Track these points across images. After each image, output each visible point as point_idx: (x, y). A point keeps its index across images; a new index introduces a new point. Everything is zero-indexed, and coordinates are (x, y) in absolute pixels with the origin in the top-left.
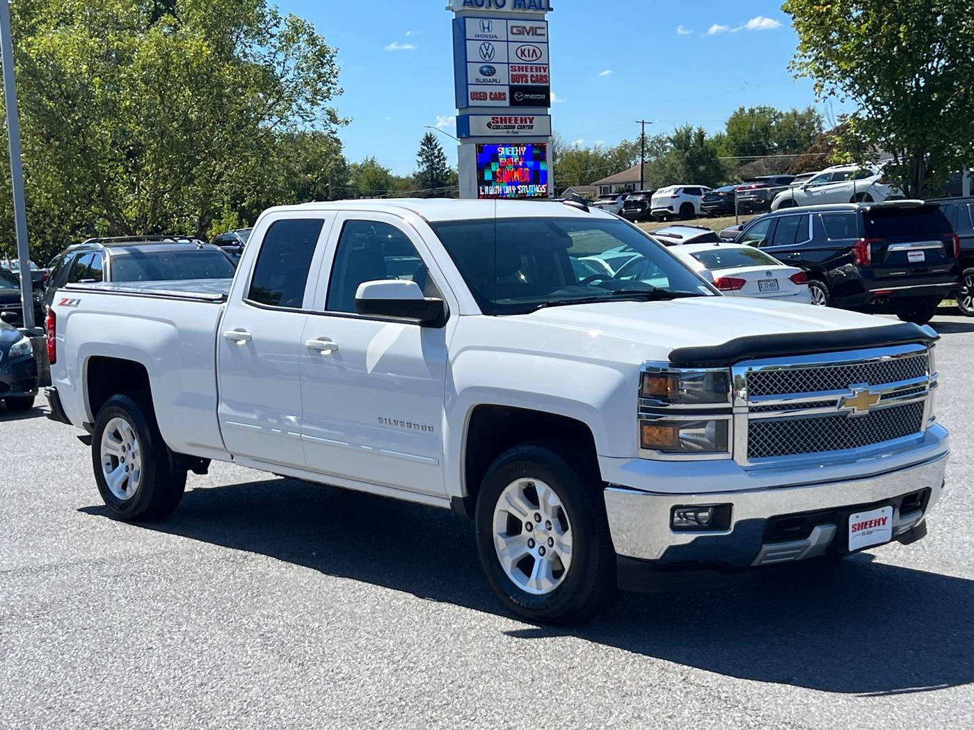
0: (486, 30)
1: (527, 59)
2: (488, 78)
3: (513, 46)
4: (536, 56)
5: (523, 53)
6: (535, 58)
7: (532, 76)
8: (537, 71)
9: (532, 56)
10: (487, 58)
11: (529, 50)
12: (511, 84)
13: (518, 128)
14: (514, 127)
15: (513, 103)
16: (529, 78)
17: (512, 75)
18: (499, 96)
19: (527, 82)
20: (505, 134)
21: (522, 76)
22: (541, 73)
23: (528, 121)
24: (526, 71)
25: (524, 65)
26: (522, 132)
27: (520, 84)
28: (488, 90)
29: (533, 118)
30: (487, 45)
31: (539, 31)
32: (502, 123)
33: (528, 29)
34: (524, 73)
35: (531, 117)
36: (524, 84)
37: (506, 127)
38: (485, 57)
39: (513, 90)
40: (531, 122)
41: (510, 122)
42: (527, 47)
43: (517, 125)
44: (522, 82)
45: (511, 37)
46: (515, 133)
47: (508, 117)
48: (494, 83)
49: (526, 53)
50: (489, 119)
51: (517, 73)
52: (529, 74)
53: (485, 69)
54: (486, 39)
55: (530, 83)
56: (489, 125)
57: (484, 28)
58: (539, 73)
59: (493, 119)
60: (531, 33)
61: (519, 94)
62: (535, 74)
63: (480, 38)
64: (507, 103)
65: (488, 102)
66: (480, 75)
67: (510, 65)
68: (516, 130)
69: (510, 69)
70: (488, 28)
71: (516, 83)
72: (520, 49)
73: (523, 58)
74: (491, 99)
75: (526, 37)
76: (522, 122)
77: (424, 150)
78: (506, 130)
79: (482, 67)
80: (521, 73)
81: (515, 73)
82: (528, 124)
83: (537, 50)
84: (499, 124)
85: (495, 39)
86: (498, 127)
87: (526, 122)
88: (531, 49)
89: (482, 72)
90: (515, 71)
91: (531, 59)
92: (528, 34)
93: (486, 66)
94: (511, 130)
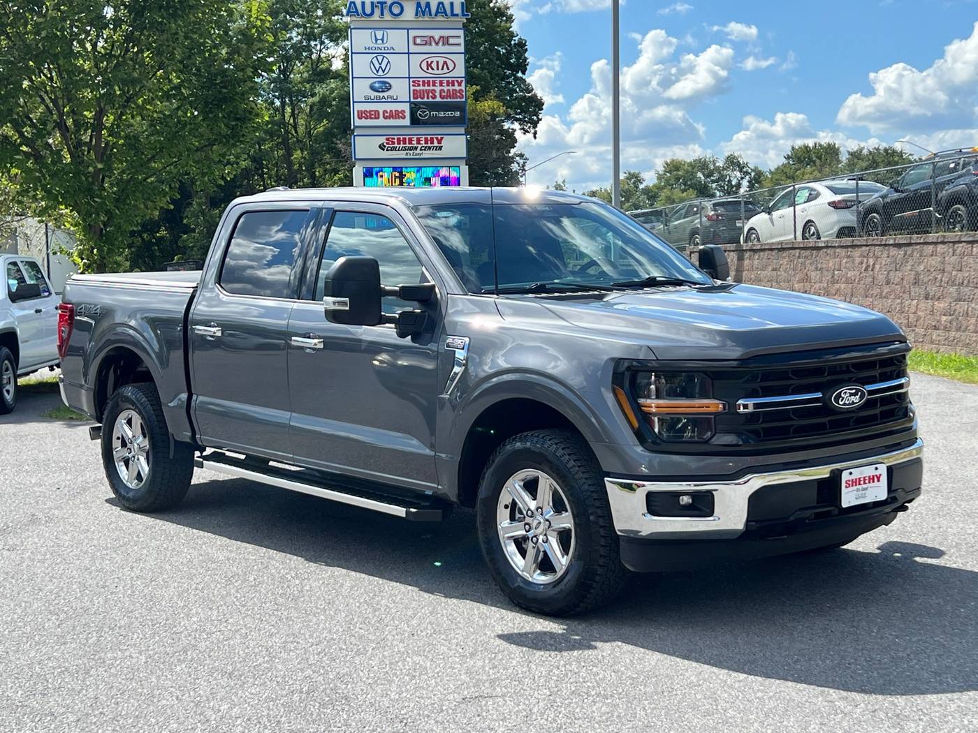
0: (380, 42)
1: (436, 71)
2: (381, 95)
3: (416, 60)
4: (448, 69)
5: (429, 65)
6: (445, 70)
7: (441, 91)
8: (448, 85)
9: (442, 69)
10: (380, 73)
11: (438, 62)
12: (412, 100)
13: (421, 150)
14: (416, 148)
15: (415, 121)
16: (437, 94)
17: (414, 90)
18: (397, 115)
19: (434, 97)
20: (404, 156)
21: (428, 92)
22: (454, 88)
23: (435, 141)
24: (434, 85)
25: (431, 80)
26: (427, 154)
27: (425, 100)
28: (380, 107)
29: (442, 138)
30: (380, 58)
31: (451, 41)
32: (399, 143)
33: (437, 39)
34: (431, 88)
35: (439, 137)
36: (431, 100)
37: (405, 149)
38: (377, 71)
39: (414, 108)
40: (440, 141)
41: (410, 143)
42: (435, 60)
43: (420, 146)
44: (428, 98)
45: (413, 49)
46: (416, 154)
48: (389, 100)
49: (434, 65)
50: (383, 140)
51: (421, 88)
52: (438, 89)
53: (377, 85)
54: (379, 51)
55: (438, 99)
56: (382, 147)
57: (376, 40)
58: (451, 88)
59: (387, 139)
60: (441, 43)
61: (423, 112)
62: (445, 88)
63: (371, 51)
64: (407, 121)
65: (381, 121)
66: (370, 90)
67: (411, 80)
68: (418, 151)
69: (411, 84)
70: (382, 40)
71: (419, 100)
72: (425, 62)
73: (430, 71)
74: (385, 118)
75: (433, 48)
76: (426, 143)
78: (405, 152)
79: (375, 83)
80: (426, 88)
81: (418, 88)
82: (436, 144)
83: (448, 61)
84: (396, 145)
85: (392, 51)
86: (394, 149)
87: (432, 143)
88: (441, 61)
89: (372, 88)
90: (419, 85)
91: (440, 71)
92: (437, 44)
93: (379, 82)
94: (411, 152)
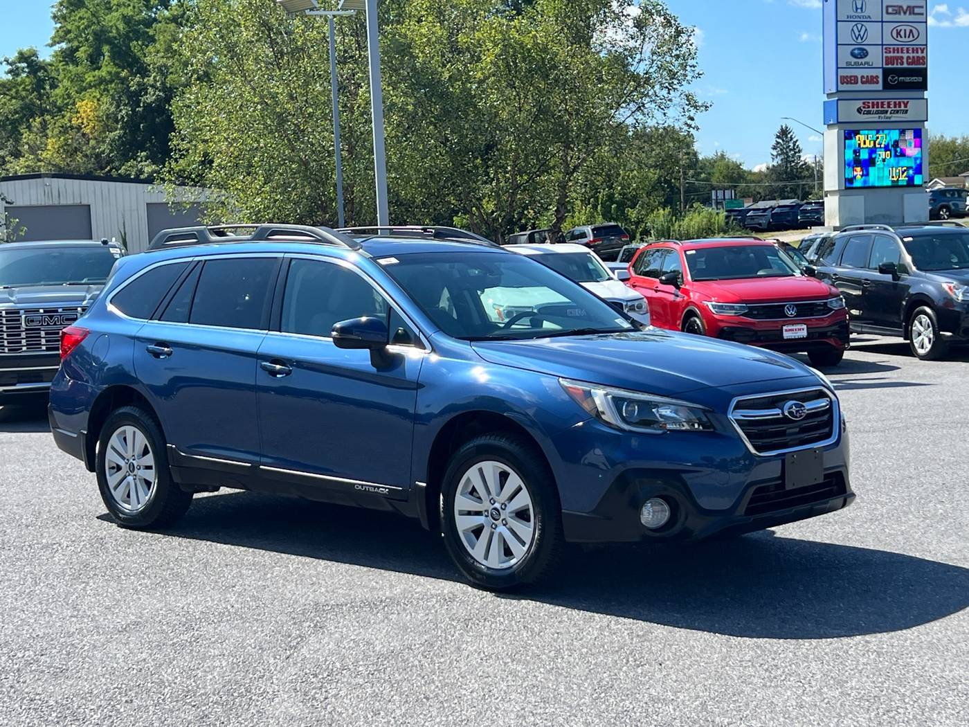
0: (859, 10)
1: (903, 39)
2: (860, 61)
3: (888, 27)
4: (913, 37)
5: (898, 33)
6: (911, 38)
7: (908, 58)
8: (913, 52)
9: (909, 37)
10: (859, 40)
11: (905, 30)
12: (884, 66)
13: (891, 113)
14: (887, 112)
15: (887, 86)
16: (905, 60)
17: (886, 57)
18: (872, 80)
19: (902, 63)
20: (877, 120)
21: (897, 58)
22: (917, 55)
23: (902, 105)
24: (902, 52)
25: (900, 47)
26: (895, 117)
27: (895, 66)
28: (859, 73)
29: (908, 102)
30: (859, 26)
31: (917, 10)
32: (873, 107)
33: (905, 8)
34: (900, 55)
35: (906, 101)
36: (899, 66)
37: (877, 112)
38: (857, 39)
39: (886, 72)
40: (906, 106)
41: (882, 107)
42: (903, 28)
43: (890, 110)
44: (897, 64)
45: (886, 18)
46: (887, 118)
47: (880, 101)
48: (866, 66)
49: (902, 33)
50: (860, 104)
51: (892, 55)
52: (905, 55)
53: (856, 52)
54: (859, 20)
55: (905, 65)
56: (859, 111)
57: (857, 9)
58: (915, 55)
59: (864, 103)
60: (908, 13)
61: (893, 77)
62: (911, 55)
63: (852, 19)
64: (880, 86)
65: (859, 86)
66: (851, 57)
67: (884, 47)
68: (888, 115)
69: (884, 51)
70: (862, 8)
71: (890, 66)
72: (895, 30)
73: (899, 39)
74: (863, 83)
75: (902, 17)
76: (895, 107)
77: (778, 143)
78: (877, 116)
79: (854, 49)
80: (896, 54)
81: (889, 55)
82: (903, 108)
83: (914, 30)
84: (871, 109)
85: (869, 20)
86: (869, 113)
87: (900, 107)
88: (908, 29)
89: (853, 54)
90: (890, 52)
91: (907, 39)
92: (905, 13)
93: (859, 49)
94: (883, 115)
